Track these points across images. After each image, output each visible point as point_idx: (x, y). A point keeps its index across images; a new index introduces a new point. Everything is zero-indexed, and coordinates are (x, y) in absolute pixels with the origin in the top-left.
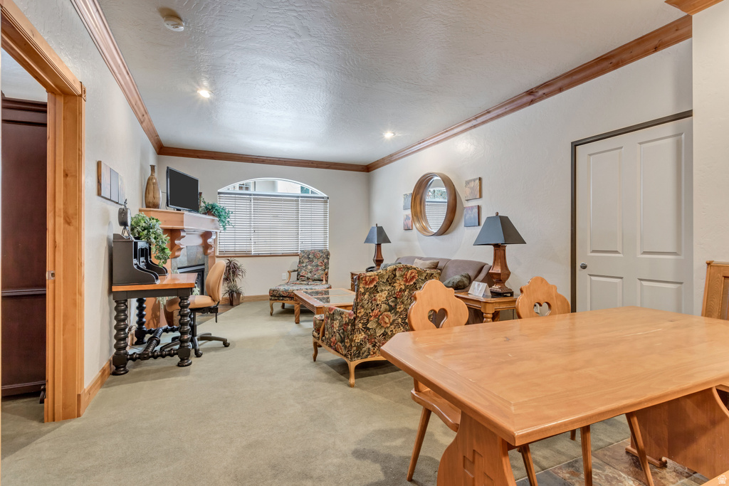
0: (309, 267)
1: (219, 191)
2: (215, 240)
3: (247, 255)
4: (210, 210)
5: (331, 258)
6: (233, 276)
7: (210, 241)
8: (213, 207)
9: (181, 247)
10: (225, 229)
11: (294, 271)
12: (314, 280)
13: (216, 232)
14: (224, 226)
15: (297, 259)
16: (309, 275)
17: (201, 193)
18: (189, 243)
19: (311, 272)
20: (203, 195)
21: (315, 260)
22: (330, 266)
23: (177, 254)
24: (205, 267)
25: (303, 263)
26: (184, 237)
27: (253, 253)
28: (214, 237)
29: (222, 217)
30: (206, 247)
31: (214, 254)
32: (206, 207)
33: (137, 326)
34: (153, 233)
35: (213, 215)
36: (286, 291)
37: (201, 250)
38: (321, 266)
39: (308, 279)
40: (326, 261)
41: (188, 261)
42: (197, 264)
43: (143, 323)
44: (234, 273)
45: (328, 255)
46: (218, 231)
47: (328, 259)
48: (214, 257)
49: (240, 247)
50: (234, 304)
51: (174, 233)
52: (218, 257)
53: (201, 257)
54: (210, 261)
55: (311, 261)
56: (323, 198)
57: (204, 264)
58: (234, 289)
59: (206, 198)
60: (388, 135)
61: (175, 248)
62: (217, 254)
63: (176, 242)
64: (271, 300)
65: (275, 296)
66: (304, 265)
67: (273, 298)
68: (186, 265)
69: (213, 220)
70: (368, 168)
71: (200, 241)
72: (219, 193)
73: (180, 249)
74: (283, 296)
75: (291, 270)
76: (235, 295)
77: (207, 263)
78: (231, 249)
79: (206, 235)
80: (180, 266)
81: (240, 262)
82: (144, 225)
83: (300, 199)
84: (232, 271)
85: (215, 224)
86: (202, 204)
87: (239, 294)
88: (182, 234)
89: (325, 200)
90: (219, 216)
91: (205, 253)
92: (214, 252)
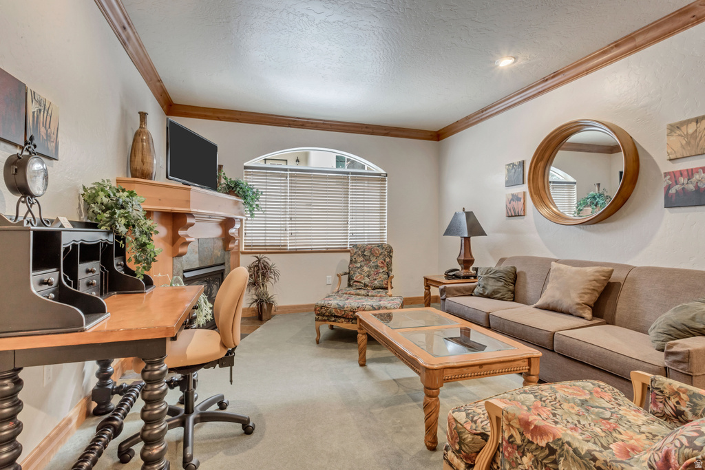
0: (366, 269)
1: (245, 164)
2: (240, 230)
3: (281, 250)
4: (233, 189)
5: (394, 255)
6: (263, 279)
7: (232, 231)
8: (237, 184)
9: (188, 239)
10: (252, 215)
11: (345, 274)
12: (375, 288)
13: (241, 220)
14: (251, 211)
15: (347, 257)
16: (367, 280)
17: (221, 167)
18: (202, 234)
19: (368, 276)
20: (224, 170)
21: (373, 259)
22: (393, 267)
23: (181, 250)
24: (226, 267)
25: (356, 262)
26: (192, 225)
27: (288, 248)
28: (237, 226)
29: (249, 198)
30: (227, 239)
31: (239, 249)
32: (227, 185)
33: (97, 380)
34: (121, 216)
35: (237, 195)
36: (341, 308)
37: (220, 243)
38: (382, 267)
39: (366, 286)
40: (388, 260)
41: (200, 260)
42: (214, 263)
43: (108, 376)
44: (264, 275)
45: (391, 251)
46: (244, 218)
47: (391, 257)
48: (238, 253)
49: (273, 239)
50: (264, 317)
51: (176, 220)
52: (243, 253)
53: (219, 254)
54: (232, 258)
55: (367, 260)
56: (380, 174)
57: (223, 264)
58: (264, 298)
59: (229, 173)
60: (505, 63)
61: (179, 242)
62: (243, 249)
63: (181, 233)
64: (317, 320)
65: (323, 314)
66: (358, 265)
67: (320, 318)
68: (197, 266)
69: (236, 202)
70: (438, 135)
71: (218, 232)
72: (246, 168)
73: (187, 243)
74: (335, 316)
75: (341, 272)
76: (265, 306)
77: (229, 261)
78: (262, 242)
79: (227, 223)
80: (186, 268)
81: (271, 260)
82: (105, 200)
83: (350, 175)
84: (260, 273)
85: (239, 209)
86: (223, 181)
87: (270, 305)
88: (189, 220)
89: (381, 178)
90: (245, 197)
91: (226, 248)
92: (238, 246)
